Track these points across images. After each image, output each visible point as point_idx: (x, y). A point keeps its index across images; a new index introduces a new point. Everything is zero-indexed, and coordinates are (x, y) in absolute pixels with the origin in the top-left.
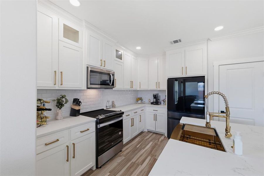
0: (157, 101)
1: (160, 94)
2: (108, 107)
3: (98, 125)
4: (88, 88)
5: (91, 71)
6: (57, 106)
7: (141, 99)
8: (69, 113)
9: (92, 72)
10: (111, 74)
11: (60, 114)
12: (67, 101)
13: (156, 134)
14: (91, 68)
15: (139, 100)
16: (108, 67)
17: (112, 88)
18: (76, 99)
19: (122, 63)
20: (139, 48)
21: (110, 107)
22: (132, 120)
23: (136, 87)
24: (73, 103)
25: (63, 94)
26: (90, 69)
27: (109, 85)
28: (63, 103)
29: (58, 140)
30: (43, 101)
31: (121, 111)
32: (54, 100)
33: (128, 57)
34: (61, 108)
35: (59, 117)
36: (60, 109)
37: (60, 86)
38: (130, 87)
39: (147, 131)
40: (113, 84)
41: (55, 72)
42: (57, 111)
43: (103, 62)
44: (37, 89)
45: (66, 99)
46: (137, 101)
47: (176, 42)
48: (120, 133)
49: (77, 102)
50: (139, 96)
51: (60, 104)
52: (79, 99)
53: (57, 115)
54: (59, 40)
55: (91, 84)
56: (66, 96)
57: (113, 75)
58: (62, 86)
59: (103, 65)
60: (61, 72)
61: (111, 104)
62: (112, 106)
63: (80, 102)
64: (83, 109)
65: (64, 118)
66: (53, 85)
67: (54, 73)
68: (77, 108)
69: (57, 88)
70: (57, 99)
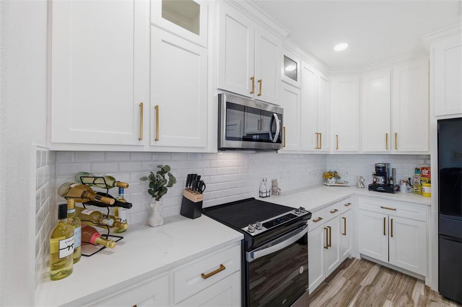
0: (388, 183)
1: (393, 165)
2: (264, 195)
3: (249, 254)
4: (221, 149)
5: (230, 105)
6: (150, 191)
7: (335, 175)
9: (231, 108)
10: (275, 115)
12: (173, 181)
13: (391, 271)
14: (228, 97)
15: (331, 178)
17: (277, 150)
18: (192, 175)
19: (298, 88)
20: (341, 47)
21: (268, 195)
22: (328, 230)
23: (329, 147)
24: (187, 186)
26: (225, 100)
27: (271, 142)
28: (165, 186)
30: (114, 182)
31: (302, 208)
32: (144, 179)
33: (311, 75)
34: (160, 197)
35: (154, 220)
36: (158, 200)
37: (153, 143)
38: (315, 146)
39: (359, 257)
40: (279, 141)
41: (141, 105)
42: (149, 205)
43: (257, 84)
45: (170, 175)
46: (327, 180)
48: (302, 270)
49: (195, 182)
50: (331, 168)
51: (157, 188)
52: (199, 177)
54: (151, 24)
55: (228, 138)
56: (171, 168)
57: (280, 116)
58: (158, 143)
59: (257, 91)
60: (157, 108)
61: (269, 186)
62: (273, 191)
63: (203, 184)
64: (210, 198)
65: (167, 221)
67: (138, 109)
68: (194, 198)
69: (147, 149)
70: (152, 177)
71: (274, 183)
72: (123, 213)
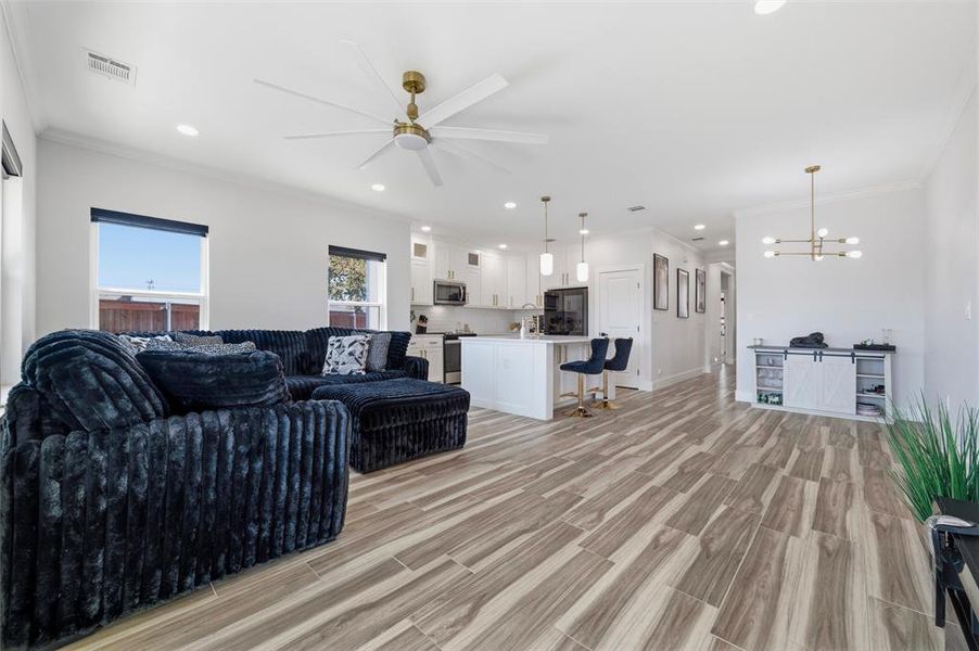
2: (459, 331)
4: (435, 304)
9: (439, 287)
10: (461, 287)
14: (438, 282)
16: (457, 279)
17: (463, 305)
19: (477, 269)
23: (502, 304)
26: (437, 284)
27: (459, 300)
33: (490, 259)
38: (492, 304)
40: (464, 300)
43: (451, 274)
55: (438, 300)
57: (464, 288)
61: (463, 327)
63: (427, 319)
64: (431, 327)
68: (423, 325)
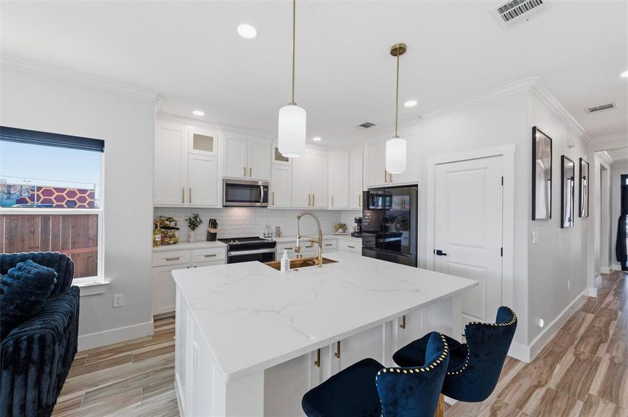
2: (267, 236)
3: (229, 253)
4: (224, 206)
5: (228, 185)
6: (189, 226)
8: (205, 237)
9: (231, 186)
10: (261, 186)
11: (192, 237)
12: (201, 222)
16: (259, 177)
18: (212, 219)
19: (289, 166)
23: (319, 205)
24: (209, 225)
25: (196, 213)
26: (225, 182)
28: (197, 224)
29: (178, 258)
30: (173, 219)
32: (186, 220)
34: (195, 229)
35: (191, 239)
36: (193, 230)
37: (189, 203)
38: (308, 204)
40: (266, 200)
41: (183, 188)
42: (189, 232)
43: (248, 171)
44: (155, 208)
45: (200, 219)
46: (337, 230)
47: (366, 125)
49: (214, 224)
51: (193, 224)
52: (215, 220)
53: (189, 236)
56: (200, 216)
57: (266, 187)
58: (192, 204)
59: (247, 174)
60: (190, 189)
62: (277, 234)
63: (217, 224)
65: (199, 241)
66: (181, 203)
67: (182, 190)
68: (213, 231)
69: (186, 206)
70: (190, 219)
71: (278, 228)
72: (177, 233)
